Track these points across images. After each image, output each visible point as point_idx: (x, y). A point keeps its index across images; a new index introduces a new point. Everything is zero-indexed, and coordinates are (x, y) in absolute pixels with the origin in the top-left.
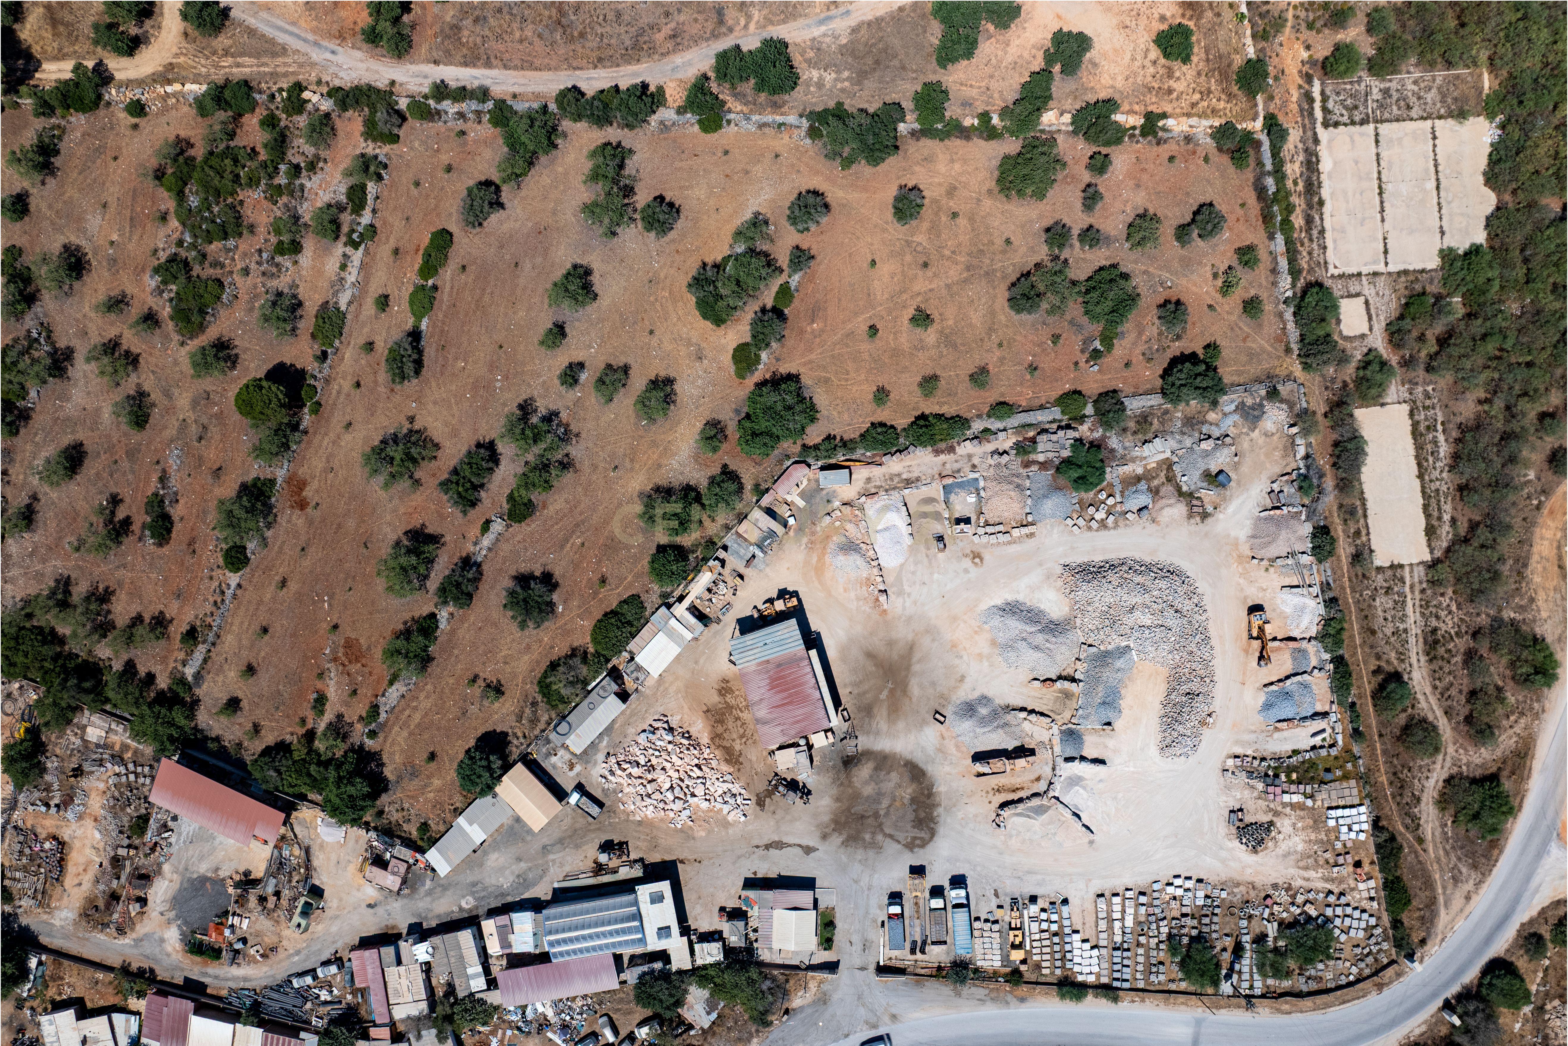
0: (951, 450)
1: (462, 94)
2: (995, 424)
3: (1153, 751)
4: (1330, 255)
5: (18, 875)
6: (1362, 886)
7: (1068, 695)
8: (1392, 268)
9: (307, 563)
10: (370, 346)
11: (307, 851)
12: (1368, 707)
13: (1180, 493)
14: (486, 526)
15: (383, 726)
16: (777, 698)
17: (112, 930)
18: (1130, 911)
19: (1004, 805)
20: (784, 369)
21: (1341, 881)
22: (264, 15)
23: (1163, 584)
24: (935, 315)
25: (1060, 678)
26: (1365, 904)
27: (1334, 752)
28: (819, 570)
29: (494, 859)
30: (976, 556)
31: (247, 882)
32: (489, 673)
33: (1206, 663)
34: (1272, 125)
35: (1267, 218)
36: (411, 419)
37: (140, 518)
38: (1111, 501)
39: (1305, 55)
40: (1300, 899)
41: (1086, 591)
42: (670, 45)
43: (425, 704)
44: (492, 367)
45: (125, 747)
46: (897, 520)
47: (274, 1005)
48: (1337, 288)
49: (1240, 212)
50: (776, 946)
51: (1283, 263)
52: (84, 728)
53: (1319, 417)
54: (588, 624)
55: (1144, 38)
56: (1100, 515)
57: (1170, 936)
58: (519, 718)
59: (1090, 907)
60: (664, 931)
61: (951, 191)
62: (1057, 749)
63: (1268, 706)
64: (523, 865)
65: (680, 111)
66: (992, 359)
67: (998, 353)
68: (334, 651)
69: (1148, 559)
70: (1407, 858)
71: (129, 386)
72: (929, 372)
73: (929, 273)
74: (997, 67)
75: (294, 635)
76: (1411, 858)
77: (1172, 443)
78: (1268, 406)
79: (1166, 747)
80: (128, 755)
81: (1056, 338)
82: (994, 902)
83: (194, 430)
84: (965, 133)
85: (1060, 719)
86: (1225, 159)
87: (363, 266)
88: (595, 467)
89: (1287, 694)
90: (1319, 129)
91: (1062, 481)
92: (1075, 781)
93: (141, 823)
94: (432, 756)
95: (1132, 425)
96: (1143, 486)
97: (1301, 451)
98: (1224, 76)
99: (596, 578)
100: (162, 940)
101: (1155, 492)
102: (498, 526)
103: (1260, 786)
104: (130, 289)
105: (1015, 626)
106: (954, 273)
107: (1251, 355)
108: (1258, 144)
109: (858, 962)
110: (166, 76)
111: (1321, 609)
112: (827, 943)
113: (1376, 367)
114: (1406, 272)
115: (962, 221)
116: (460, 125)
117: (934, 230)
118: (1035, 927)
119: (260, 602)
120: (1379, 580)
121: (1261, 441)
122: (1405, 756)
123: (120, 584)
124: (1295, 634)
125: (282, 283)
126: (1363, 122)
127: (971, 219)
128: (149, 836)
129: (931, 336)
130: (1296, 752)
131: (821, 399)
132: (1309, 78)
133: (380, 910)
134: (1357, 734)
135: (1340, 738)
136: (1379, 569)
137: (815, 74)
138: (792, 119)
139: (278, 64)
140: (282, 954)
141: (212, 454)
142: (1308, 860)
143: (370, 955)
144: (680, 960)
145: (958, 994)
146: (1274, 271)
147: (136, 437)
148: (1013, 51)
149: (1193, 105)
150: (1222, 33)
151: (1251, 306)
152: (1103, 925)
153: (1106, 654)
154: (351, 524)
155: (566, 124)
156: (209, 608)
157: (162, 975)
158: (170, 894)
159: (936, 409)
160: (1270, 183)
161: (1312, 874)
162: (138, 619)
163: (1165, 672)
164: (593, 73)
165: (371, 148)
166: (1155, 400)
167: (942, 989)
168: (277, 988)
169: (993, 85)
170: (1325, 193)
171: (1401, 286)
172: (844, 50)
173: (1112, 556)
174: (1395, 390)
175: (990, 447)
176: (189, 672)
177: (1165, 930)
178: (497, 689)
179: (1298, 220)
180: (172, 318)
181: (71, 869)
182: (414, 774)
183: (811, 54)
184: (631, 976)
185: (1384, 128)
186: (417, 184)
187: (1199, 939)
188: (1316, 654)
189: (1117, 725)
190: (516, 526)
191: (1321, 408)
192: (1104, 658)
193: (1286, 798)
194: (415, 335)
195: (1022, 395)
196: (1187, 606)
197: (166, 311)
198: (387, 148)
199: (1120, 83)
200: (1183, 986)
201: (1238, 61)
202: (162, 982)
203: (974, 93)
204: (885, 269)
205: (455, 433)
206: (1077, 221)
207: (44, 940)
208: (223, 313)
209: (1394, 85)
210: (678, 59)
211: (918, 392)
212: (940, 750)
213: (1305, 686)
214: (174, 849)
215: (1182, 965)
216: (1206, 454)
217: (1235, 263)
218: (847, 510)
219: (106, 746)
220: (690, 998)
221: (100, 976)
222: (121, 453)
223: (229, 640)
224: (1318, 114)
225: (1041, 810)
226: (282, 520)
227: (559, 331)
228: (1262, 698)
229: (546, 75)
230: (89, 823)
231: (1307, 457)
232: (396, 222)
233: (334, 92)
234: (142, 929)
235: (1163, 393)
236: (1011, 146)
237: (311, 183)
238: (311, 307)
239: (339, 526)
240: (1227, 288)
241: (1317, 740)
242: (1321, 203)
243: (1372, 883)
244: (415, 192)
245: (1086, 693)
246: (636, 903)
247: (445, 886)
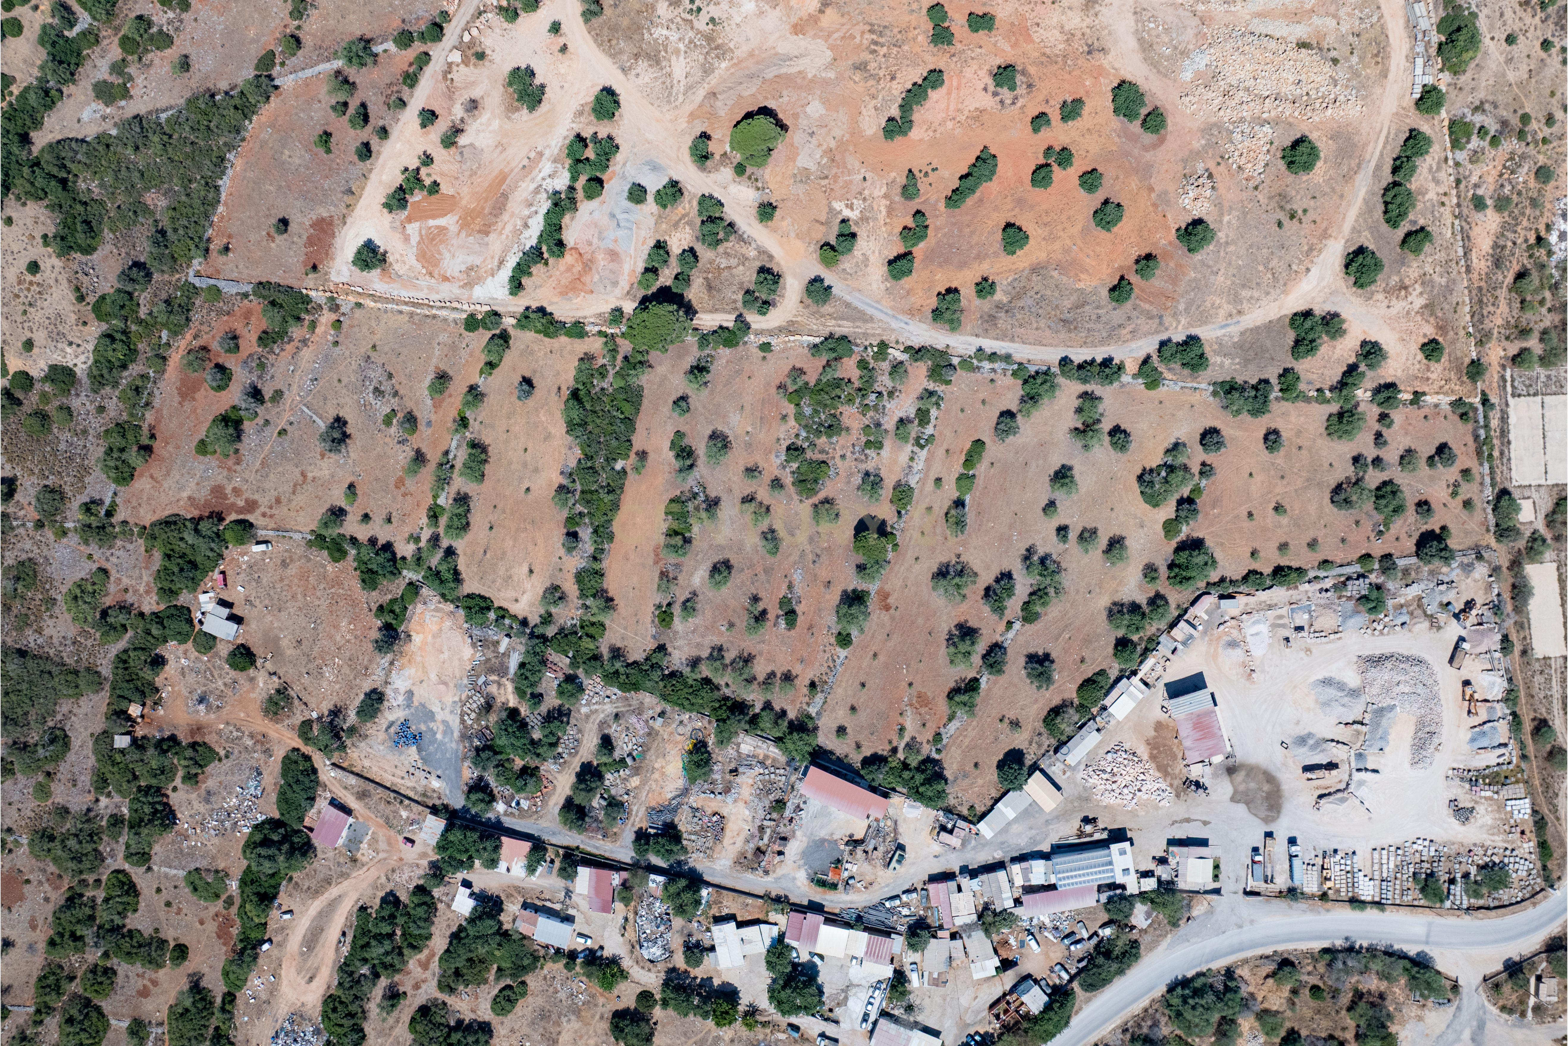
0: (1296, 588)
1: (993, 357)
2: (1322, 574)
3: (1407, 765)
4: (1514, 474)
5: (693, 837)
6: (1525, 845)
7: (1358, 733)
8: (1550, 482)
9: (890, 644)
10: (929, 509)
11: (896, 822)
12: (1529, 741)
13: (1426, 615)
14: (1010, 624)
15: (945, 746)
16: (1197, 735)
17: (760, 872)
18: (1392, 859)
19: (1321, 797)
20: (1196, 535)
21: (1513, 842)
22: (857, 295)
23: (1416, 669)
24: (1288, 507)
25: (1354, 722)
26: (1527, 856)
27: (1511, 767)
28: (1215, 657)
29: (1015, 828)
30: (1308, 650)
31: (854, 843)
32: (1011, 715)
33: (1439, 715)
34: (1485, 401)
35: (1479, 453)
36: (959, 556)
37: (774, 611)
38: (1387, 619)
39: (1502, 353)
40: (1489, 853)
41: (1373, 673)
42: (1129, 336)
43: (972, 733)
44: (1011, 526)
45: (766, 757)
46: (1264, 628)
47: (873, 917)
48: (1516, 494)
49: (1463, 449)
50: (1189, 879)
51: (1488, 480)
52: (738, 745)
53: (1504, 569)
54: (1074, 687)
55: (1414, 347)
56: (1380, 627)
57: (1414, 874)
58: (1030, 743)
59: (1369, 856)
60: (1126, 871)
61: (1299, 433)
62: (1353, 765)
63: (1473, 740)
64: (1034, 832)
65: (1135, 376)
66: (1320, 535)
67: (1324, 531)
68: (910, 700)
69: (1406, 653)
70: (1550, 829)
71: (764, 525)
72: (1283, 540)
73: (1285, 482)
74: (1328, 361)
75: (883, 689)
76: (1552, 829)
77: (1423, 586)
78: (1477, 564)
79: (1414, 763)
80: (769, 762)
81: (1357, 523)
82: (1313, 854)
83: (811, 557)
84: (1308, 400)
85: (1355, 747)
86: (1456, 418)
87: (927, 460)
88: (1078, 591)
89: (1484, 733)
90: (1509, 398)
91: (1361, 608)
92: (1361, 783)
93: (780, 804)
94: (976, 765)
95: (1400, 575)
96: (1404, 610)
97: (1496, 591)
98: (1459, 370)
99: (1078, 659)
100: (794, 879)
101: (1411, 613)
102: (1017, 626)
103: (1467, 786)
104: (762, 464)
105: (1332, 692)
106: (1300, 483)
107: (1467, 533)
108: (1476, 409)
109: (1233, 889)
110: (789, 329)
111: (1505, 684)
112: (1216, 877)
113: (1539, 542)
114: (1557, 485)
115: (1304, 452)
116: (992, 375)
117: (1288, 457)
118: (1338, 868)
119: (860, 668)
120: (1537, 666)
121: (1472, 584)
122: (1549, 769)
123: (761, 653)
124: (1490, 698)
125: (870, 466)
126: (1535, 395)
127: (1310, 451)
128: (788, 813)
129: (1284, 520)
130: (1488, 767)
131: (1218, 555)
132: (1504, 367)
133: (942, 859)
134: (1524, 757)
135: (1515, 760)
136: (1538, 660)
137: (1219, 359)
138: (1203, 386)
139: (868, 327)
140: (876, 886)
141: (824, 574)
142: (1493, 830)
143: (941, 887)
144: (1132, 888)
145: (1291, 907)
146: (1482, 484)
147: (770, 560)
148: (1338, 352)
149: (1441, 387)
150: (1458, 345)
151: (1467, 504)
152: (1376, 867)
153: (1382, 709)
154: (920, 621)
155: (1061, 380)
156: (824, 669)
157: (793, 899)
158: (800, 850)
159: (1287, 563)
160: (1482, 433)
161: (1496, 838)
162: (772, 675)
163: (1414, 719)
164: (1080, 350)
165: (931, 386)
166: (1414, 560)
167: (1281, 905)
168: (874, 907)
169: (1326, 372)
170: (1512, 437)
171: (1554, 493)
172: (1235, 345)
173: (1387, 651)
174: (1549, 555)
175: (1319, 586)
176: (813, 711)
177: (1412, 870)
178: (1015, 724)
179: (1496, 454)
180: (793, 484)
181: (728, 833)
182: (966, 776)
183: (1216, 347)
184: (1104, 898)
185: (1547, 399)
186: (962, 410)
187: (1431, 875)
188: (1501, 710)
189: (1386, 750)
190: (1027, 626)
191: (1505, 564)
192: (1380, 712)
193: (1483, 793)
194: (959, 503)
195: (1338, 557)
196: (1430, 682)
197: (788, 480)
198: (943, 387)
199: (1399, 373)
200: (1422, 902)
201: (1467, 361)
202: (794, 904)
203: (1315, 376)
204: (1258, 478)
205: (988, 567)
206: (1370, 452)
207: (706, 878)
208: (828, 483)
209: (1553, 373)
210: (1134, 345)
211: (1277, 552)
212: (1284, 764)
213: (1494, 728)
214: (804, 822)
215: (1423, 890)
216: (1441, 593)
217: (1459, 479)
218: (1233, 622)
219: (754, 756)
220: (1135, 911)
221: (750, 900)
222: (759, 569)
223: (840, 691)
224: (1509, 389)
225: (1343, 800)
226: (874, 617)
227: (1051, 505)
228: (1469, 735)
229: (1049, 349)
230: (741, 804)
231: (1499, 595)
232: (948, 433)
233: (908, 349)
234: (780, 872)
235: (1418, 555)
236: (1334, 408)
237: (890, 405)
238: (889, 483)
239: (913, 623)
240: (1454, 494)
241: (1501, 760)
242: (1509, 442)
243: (1531, 844)
244: (961, 415)
245: (1372, 732)
246: (1110, 855)
247: (986, 844)
